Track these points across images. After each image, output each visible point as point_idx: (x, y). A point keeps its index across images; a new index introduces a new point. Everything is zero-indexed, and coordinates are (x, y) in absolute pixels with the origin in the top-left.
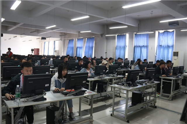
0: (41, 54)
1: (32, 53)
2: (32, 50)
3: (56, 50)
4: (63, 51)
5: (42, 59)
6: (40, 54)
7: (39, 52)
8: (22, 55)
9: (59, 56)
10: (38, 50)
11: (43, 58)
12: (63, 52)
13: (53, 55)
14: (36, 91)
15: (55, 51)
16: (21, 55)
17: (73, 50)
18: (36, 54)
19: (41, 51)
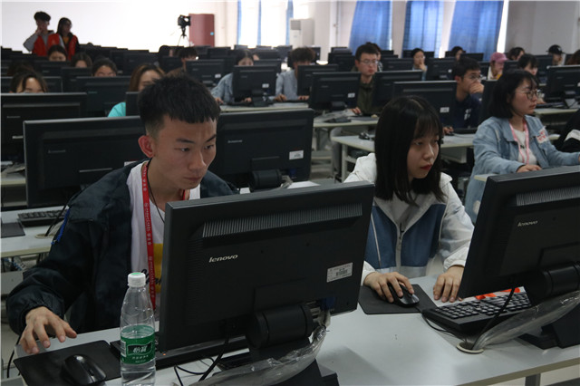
0: (223, 39)
1: (184, 35)
2: (183, 22)
3: (297, 16)
4: (333, 20)
5: (240, 64)
6: (220, 42)
7: (213, 30)
8: (132, 46)
9: (318, 50)
10: (209, 21)
11: (247, 62)
12: (332, 31)
13: (282, 43)
14: (261, 319)
15: (296, 25)
16: (131, 48)
17: (388, 15)
18: (200, 43)
19: (225, 27)
